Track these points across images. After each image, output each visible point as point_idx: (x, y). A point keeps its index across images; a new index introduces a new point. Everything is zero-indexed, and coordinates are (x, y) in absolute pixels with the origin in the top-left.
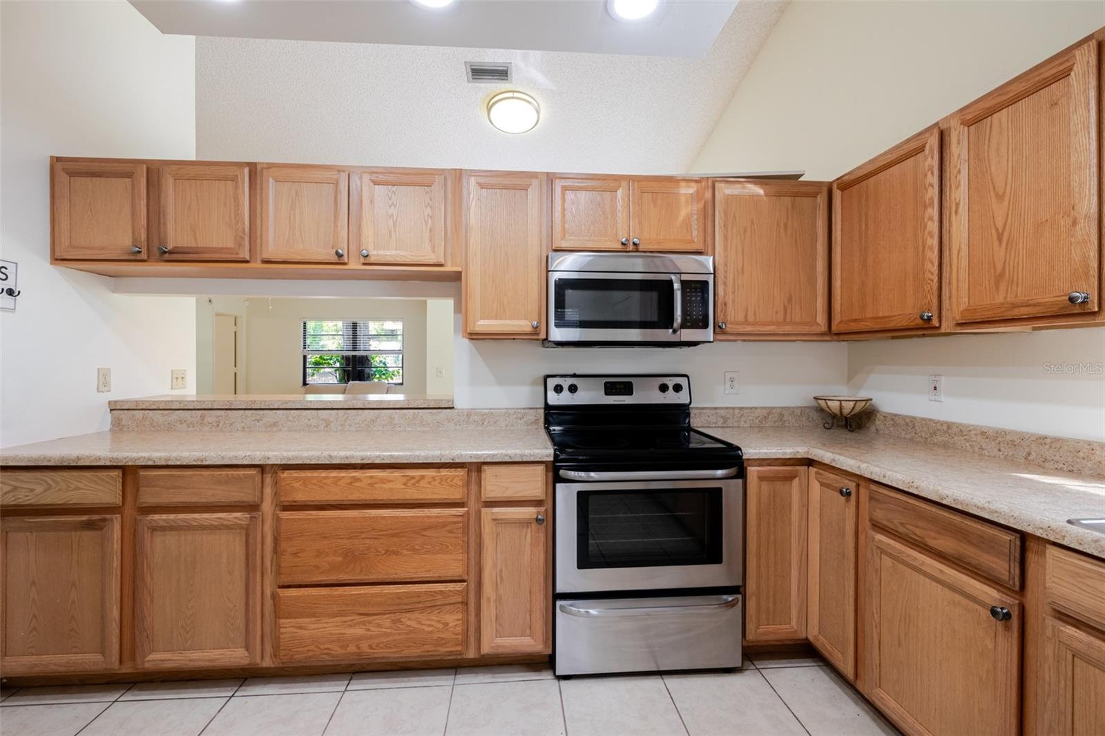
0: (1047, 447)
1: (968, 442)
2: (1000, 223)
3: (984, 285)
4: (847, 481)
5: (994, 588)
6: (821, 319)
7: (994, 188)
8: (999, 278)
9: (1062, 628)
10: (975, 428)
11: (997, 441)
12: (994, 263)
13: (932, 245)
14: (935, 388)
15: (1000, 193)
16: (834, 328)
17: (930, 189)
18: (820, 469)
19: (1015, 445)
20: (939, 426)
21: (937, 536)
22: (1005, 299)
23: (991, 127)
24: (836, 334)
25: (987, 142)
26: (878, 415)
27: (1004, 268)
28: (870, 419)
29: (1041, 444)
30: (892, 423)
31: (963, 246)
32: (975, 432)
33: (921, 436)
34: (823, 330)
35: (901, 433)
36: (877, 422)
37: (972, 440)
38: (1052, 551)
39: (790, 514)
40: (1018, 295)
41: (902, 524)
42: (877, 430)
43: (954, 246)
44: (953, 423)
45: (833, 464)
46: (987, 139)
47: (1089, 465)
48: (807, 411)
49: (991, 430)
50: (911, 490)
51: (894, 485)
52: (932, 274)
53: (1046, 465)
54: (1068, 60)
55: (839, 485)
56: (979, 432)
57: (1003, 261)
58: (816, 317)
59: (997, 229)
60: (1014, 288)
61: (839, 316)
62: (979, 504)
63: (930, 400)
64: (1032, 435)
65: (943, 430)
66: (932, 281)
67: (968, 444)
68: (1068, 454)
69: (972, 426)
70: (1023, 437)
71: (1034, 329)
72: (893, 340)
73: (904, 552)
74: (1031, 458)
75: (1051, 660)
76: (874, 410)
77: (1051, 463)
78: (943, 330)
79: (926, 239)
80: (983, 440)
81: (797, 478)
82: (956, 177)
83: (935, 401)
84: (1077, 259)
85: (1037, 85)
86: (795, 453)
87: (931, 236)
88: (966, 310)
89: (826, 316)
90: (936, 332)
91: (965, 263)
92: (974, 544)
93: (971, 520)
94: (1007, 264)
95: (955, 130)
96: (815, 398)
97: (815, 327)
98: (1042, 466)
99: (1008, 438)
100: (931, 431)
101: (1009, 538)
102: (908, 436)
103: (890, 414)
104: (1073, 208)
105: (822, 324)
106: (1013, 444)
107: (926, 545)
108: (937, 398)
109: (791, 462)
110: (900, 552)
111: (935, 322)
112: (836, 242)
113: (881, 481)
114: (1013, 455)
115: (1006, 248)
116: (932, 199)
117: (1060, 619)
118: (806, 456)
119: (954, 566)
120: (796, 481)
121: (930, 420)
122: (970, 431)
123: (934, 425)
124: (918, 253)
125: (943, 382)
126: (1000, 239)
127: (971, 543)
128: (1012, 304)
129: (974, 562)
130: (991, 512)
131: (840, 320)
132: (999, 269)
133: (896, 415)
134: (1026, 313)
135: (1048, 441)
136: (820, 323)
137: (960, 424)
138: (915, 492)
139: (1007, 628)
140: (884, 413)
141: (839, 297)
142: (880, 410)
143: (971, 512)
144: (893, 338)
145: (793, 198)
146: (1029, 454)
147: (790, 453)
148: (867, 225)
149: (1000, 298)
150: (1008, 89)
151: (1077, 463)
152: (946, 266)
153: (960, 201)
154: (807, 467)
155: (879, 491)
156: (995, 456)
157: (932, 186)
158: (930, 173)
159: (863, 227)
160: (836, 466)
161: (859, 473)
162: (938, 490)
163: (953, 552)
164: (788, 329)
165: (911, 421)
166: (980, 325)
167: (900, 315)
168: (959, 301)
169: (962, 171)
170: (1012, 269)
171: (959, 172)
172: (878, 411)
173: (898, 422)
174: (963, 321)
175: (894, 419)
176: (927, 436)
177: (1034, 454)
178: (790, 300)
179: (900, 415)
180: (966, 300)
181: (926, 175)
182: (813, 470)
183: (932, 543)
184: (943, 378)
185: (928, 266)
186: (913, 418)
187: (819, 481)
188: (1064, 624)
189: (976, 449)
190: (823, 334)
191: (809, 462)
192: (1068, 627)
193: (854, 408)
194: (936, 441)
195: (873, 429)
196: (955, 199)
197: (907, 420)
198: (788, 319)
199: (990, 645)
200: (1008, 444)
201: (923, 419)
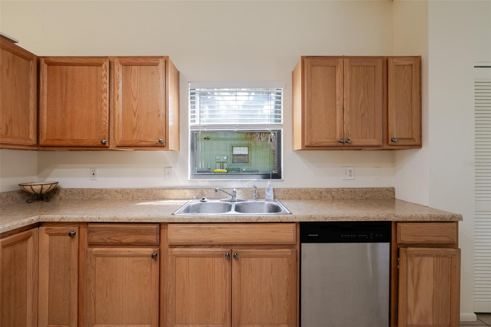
0: (139, 192)
1: (110, 196)
2: (135, 109)
3: (128, 132)
4: (72, 228)
5: (150, 248)
6: (32, 136)
7: (132, 95)
8: (134, 130)
9: (173, 250)
10: (113, 189)
11: (122, 193)
12: (132, 123)
13: (106, 110)
14: (94, 174)
15: (135, 97)
16: (42, 142)
17: (105, 85)
18: (48, 226)
19: (128, 194)
20: (96, 191)
21: (127, 237)
22: (137, 138)
23: (131, 71)
24: (42, 146)
25: (130, 75)
26: (61, 190)
27: (136, 126)
28: (56, 193)
29: (137, 192)
30: (70, 193)
31: (120, 114)
32: (113, 191)
33: (88, 197)
34: (34, 143)
35: (76, 197)
36: (61, 194)
37: (112, 194)
38: (170, 226)
39: (26, 262)
40: (141, 137)
41: (109, 238)
42: (60, 198)
43: (116, 113)
44: (103, 189)
45: (62, 221)
46: (130, 74)
47: (152, 196)
48: (12, 194)
49: (119, 189)
50: (115, 221)
51: (105, 221)
52: (106, 123)
53: (139, 199)
54: (158, 61)
55: (68, 231)
56: (114, 191)
57: (136, 124)
58: (29, 134)
59: (134, 111)
60: (140, 134)
61: (46, 136)
62: (146, 218)
63: (91, 180)
64: (134, 189)
65: (99, 192)
66: (106, 126)
67: (110, 197)
68: (146, 194)
69: (111, 189)
70: (131, 190)
71: (135, 150)
72: (71, 152)
73: (110, 251)
74: (134, 197)
75: (170, 263)
76: (58, 188)
77: (141, 198)
78: (110, 148)
79: (103, 107)
80: (116, 194)
81: (32, 237)
82: (118, 84)
83: (93, 180)
84: (160, 128)
85: (148, 63)
86: (30, 221)
87: (106, 106)
88: (122, 141)
89: (35, 135)
90: (107, 149)
91: (121, 121)
92: (143, 234)
93: (141, 225)
94: (137, 125)
95: (117, 64)
96: (20, 185)
97: (28, 141)
98: (138, 199)
99: (126, 191)
100: (92, 194)
101: (156, 227)
102: (80, 198)
103: (69, 189)
104: (159, 111)
105: (33, 140)
106: (128, 193)
107: (122, 243)
108: (94, 179)
109: (26, 228)
110: (107, 252)
111: (107, 145)
112: (43, 93)
113: (97, 221)
114: (128, 197)
115: (137, 119)
116: (106, 89)
117: (171, 248)
118: (38, 221)
119: (135, 247)
120: (30, 240)
121: (91, 189)
122: (111, 191)
123: (94, 191)
124: (98, 112)
125: (98, 171)
126: (135, 115)
127: (142, 234)
128: (140, 140)
129: (143, 241)
130: (151, 219)
131: (46, 138)
132: (134, 126)
133: (72, 189)
134: (144, 144)
135: (139, 190)
136: (32, 139)
137: (106, 189)
138: (117, 221)
139: (156, 260)
140: (64, 188)
141: (45, 125)
142: (61, 187)
143: (143, 222)
144: (70, 150)
145: (13, 55)
146: (133, 196)
147: (27, 222)
148: (66, 89)
149: (135, 138)
150: (138, 59)
151: (148, 196)
152: (112, 121)
153: (119, 94)
154: (38, 228)
155: (95, 226)
156: (121, 200)
157: (106, 84)
158: (105, 77)
159: (64, 90)
160: (65, 221)
161: (82, 221)
162: (128, 217)
163: (134, 241)
164: (9, 140)
165: (82, 191)
166: (127, 148)
167: (88, 140)
168: (119, 136)
169: (120, 83)
170: (139, 127)
171: (119, 82)
172: (60, 188)
173: (74, 192)
174: (120, 145)
175: (71, 191)
176: (90, 196)
177: (135, 196)
178: (11, 121)
179: (75, 189)
180: (121, 137)
181: (102, 77)
182: (43, 229)
183: (124, 241)
184: (97, 169)
185: (104, 119)
186: (82, 189)
187: (48, 234)
188: (173, 249)
189: (113, 198)
190: (33, 146)
191: (39, 225)
192: (175, 249)
193: (50, 188)
194: (95, 198)
195: (58, 198)
196: (117, 93)
197: (80, 190)
198: (9, 134)
199: (149, 270)
200: (126, 194)
201: (88, 189)
